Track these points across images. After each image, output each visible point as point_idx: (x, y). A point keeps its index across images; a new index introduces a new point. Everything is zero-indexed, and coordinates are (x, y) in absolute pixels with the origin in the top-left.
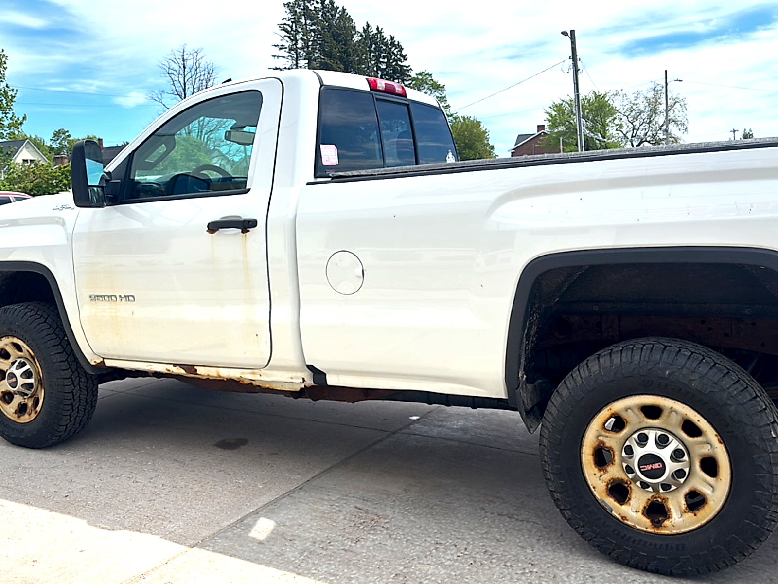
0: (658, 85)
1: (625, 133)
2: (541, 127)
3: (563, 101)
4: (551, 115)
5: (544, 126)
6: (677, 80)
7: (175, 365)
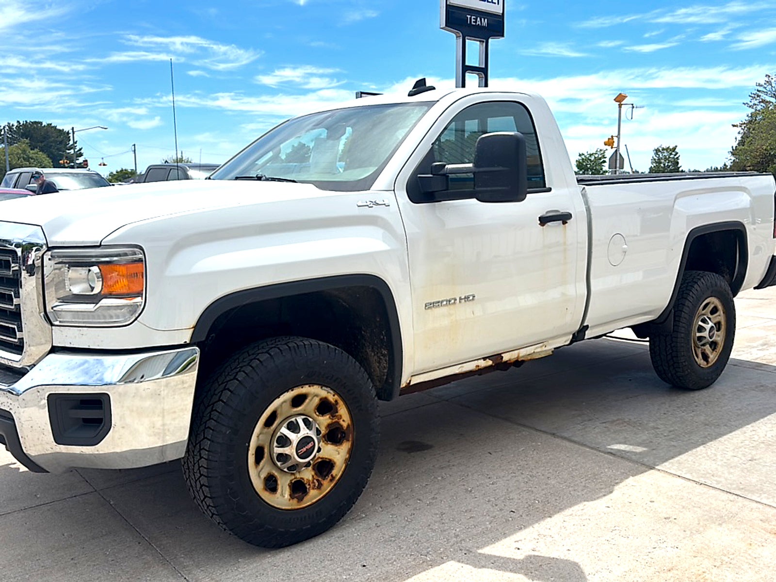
7: (484, 359)
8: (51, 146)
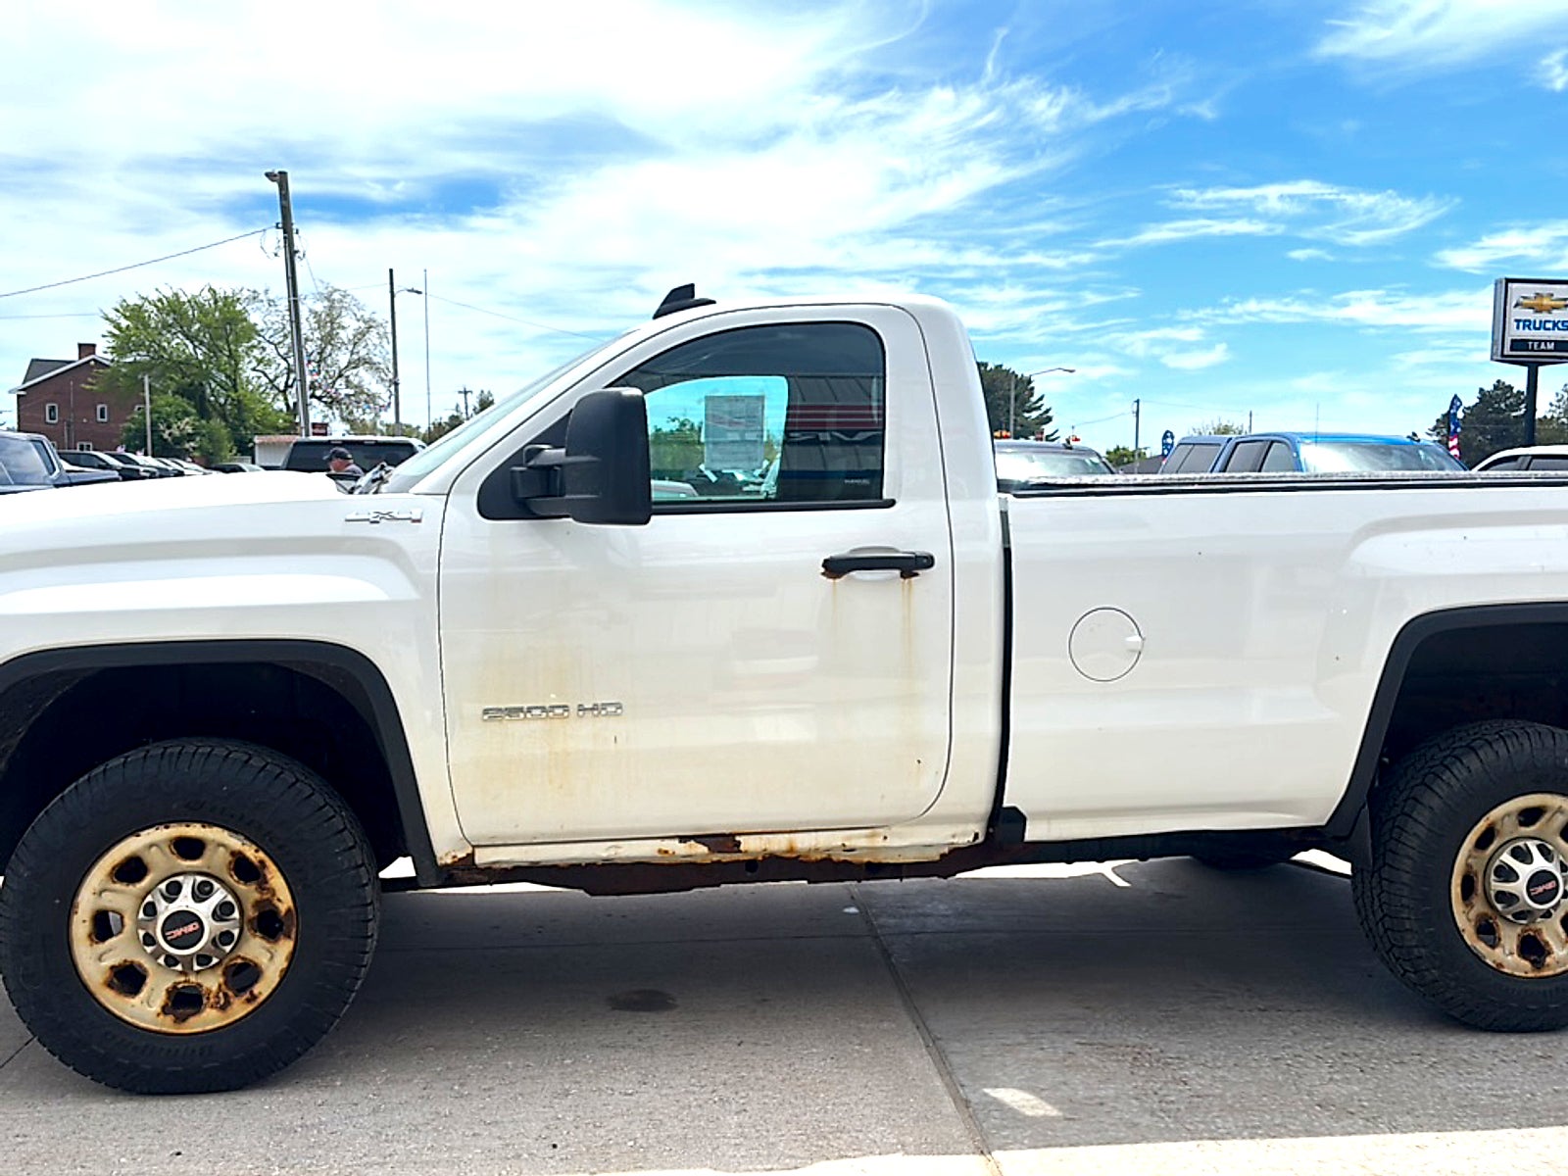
0: (336, 290)
1: (272, 377)
2: (86, 349)
3: (146, 299)
4: (118, 326)
5: (94, 346)
6: (412, 291)
7: (683, 839)
8: (999, 405)
